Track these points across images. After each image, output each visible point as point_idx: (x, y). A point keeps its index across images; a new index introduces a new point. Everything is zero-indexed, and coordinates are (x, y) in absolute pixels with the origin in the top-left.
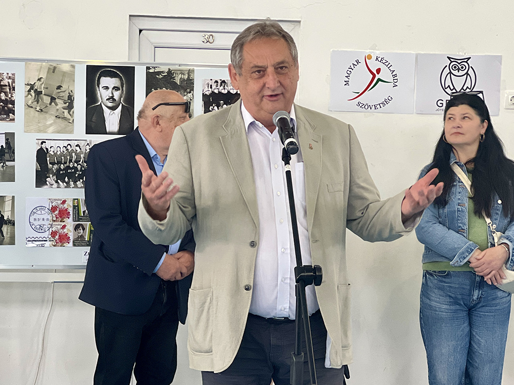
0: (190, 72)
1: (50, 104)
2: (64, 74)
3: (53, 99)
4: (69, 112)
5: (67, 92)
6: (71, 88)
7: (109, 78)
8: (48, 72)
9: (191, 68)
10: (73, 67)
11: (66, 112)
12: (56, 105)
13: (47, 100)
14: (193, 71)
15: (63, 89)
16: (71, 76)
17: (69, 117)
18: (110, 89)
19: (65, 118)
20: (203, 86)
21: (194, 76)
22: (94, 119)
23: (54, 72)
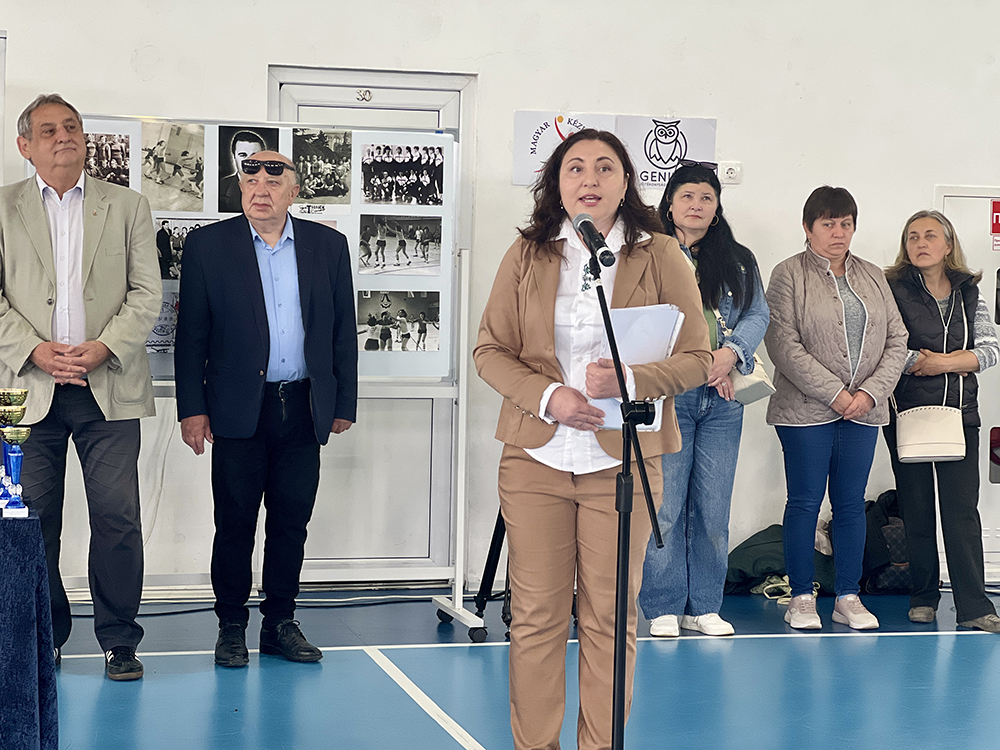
0: (346, 135)
1: (174, 174)
2: (191, 137)
3: (177, 168)
4: (197, 185)
5: (195, 159)
6: (199, 155)
7: (247, 143)
8: (171, 134)
9: (348, 131)
10: (203, 128)
11: (194, 184)
12: (182, 175)
14: (350, 134)
15: (189, 156)
16: (200, 140)
17: (198, 190)
19: (192, 192)
20: (363, 153)
22: (228, 193)
23: (178, 134)
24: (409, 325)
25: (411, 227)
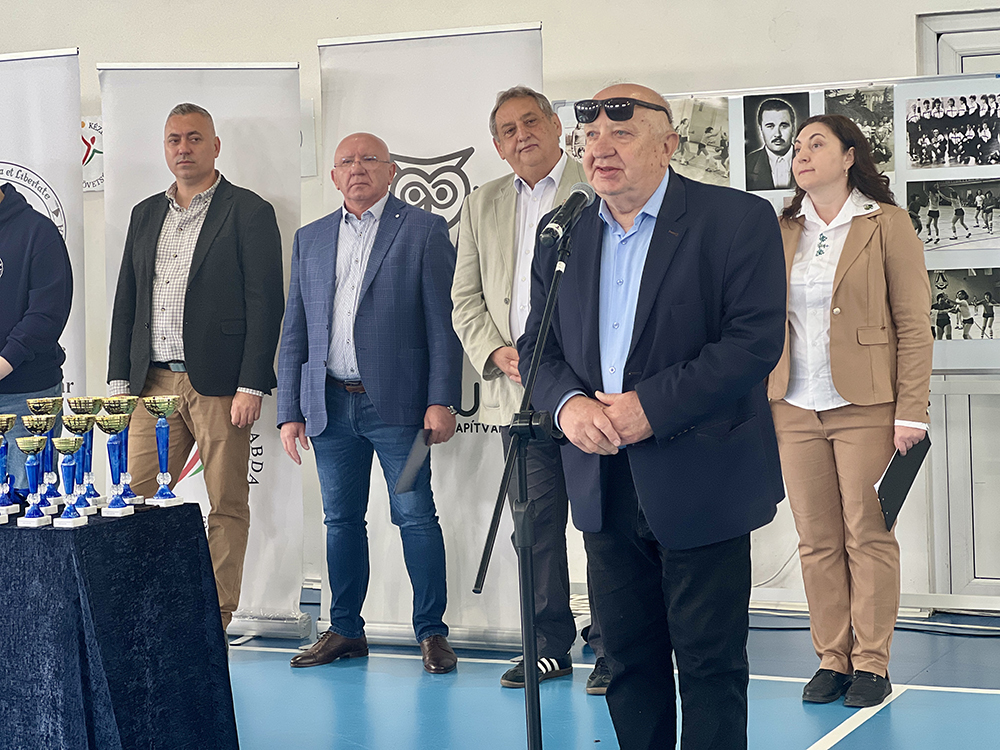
0: (887, 91)
1: (698, 154)
2: (714, 112)
3: (701, 147)
4: (723, 163)
5: (719, 135)
6: (724, 130)
7: (774, 112)
8: (693, 111)
9: (889, 85)
10: (726, 100)
11: (719, 162)
12: (706, 154)
13: (694, 148)
14: (892, 89)
15: (713, 132)
16: (723, 114)
17: (723, 169)
18: (777, 127)
19: (717, 171)
21: (893, 97)
22: (756, 169)
23: (700, 110)
24: (971, 309)
25: (969, 192)
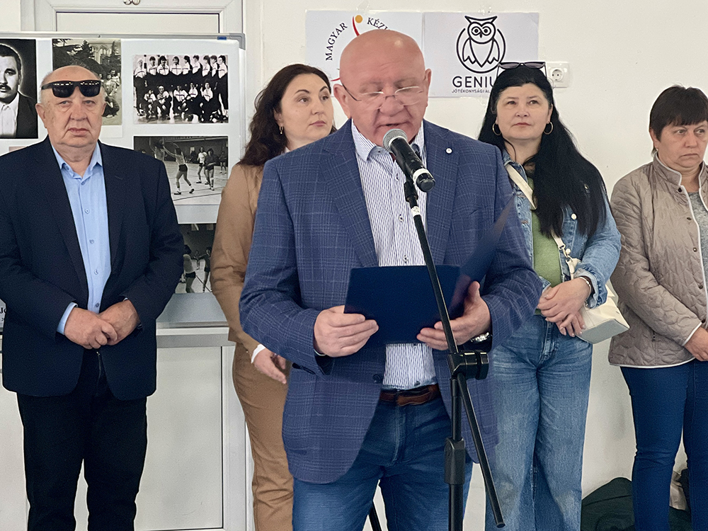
0: (115, 45)
7: (1, 57)
9: (116, 40)
14: (119, 44)
18: (2, 73)
20: (135, 65)
21: (120, 50)
24: (194, 264)
25: (193, 149)
